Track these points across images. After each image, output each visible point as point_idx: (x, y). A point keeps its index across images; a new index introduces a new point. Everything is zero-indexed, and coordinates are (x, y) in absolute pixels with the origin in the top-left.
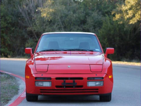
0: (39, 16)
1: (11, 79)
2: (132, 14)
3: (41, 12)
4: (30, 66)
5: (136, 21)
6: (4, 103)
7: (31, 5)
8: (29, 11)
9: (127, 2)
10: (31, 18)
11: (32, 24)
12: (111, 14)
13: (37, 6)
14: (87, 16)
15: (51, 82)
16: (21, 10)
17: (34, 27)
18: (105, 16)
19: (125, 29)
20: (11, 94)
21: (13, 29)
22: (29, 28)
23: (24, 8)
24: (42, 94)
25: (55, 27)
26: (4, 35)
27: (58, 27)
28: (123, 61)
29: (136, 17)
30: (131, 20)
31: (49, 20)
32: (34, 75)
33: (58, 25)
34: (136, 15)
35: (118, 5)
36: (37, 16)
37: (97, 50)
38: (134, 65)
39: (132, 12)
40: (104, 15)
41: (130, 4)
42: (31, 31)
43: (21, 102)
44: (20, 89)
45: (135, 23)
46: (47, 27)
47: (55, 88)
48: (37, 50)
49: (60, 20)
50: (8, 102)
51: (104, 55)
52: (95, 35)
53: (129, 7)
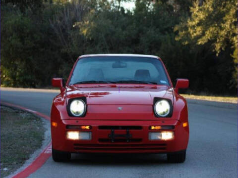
0: (76, 34)
1: (35, 121)
2: (201, 32)
3: (79, 29)
4: (59, 107)
5: (206, 41)
6: (17, 163)
7: (66, 19)
8: (64, 27)
9: (194, 16)
10: (66, 36)
11: (68, 44)
12: (173, 32)
13: (74, 21)
14: (140, 34)
15: (90, 133)
16: (53, 26)
17: (70, 48)
18: (164, 34)
19: (191, 51)
20: (31, 147)
21: (42, 50)
22: (63, 50)
23: (57, 23)
24: (78, 151)
25: (97, 48)
26: (31, 58)
27: (102, 48)
28: (189, 94)
29: (207, 35)
30: (199, 40)
31: (91, 39)
32: (64, 122)
33: (102, 45)
34: (206, 33)
35: (182, 19)
36: (75, 34)
37: (162, 82)
38: (204, 99)
39: (201, 28)
40: (163, 32)
41: (198, 18)
42: (67, 53)
43: (44, 162)
44: (45, 139)
45: (205, 43)
46: (87, 48)
47: (98, 143)
48: (70, 81)
49: (104, 39)
50: (24, 163)
51: (174, 90)
52: (159, 60)
53: (197, 22)
